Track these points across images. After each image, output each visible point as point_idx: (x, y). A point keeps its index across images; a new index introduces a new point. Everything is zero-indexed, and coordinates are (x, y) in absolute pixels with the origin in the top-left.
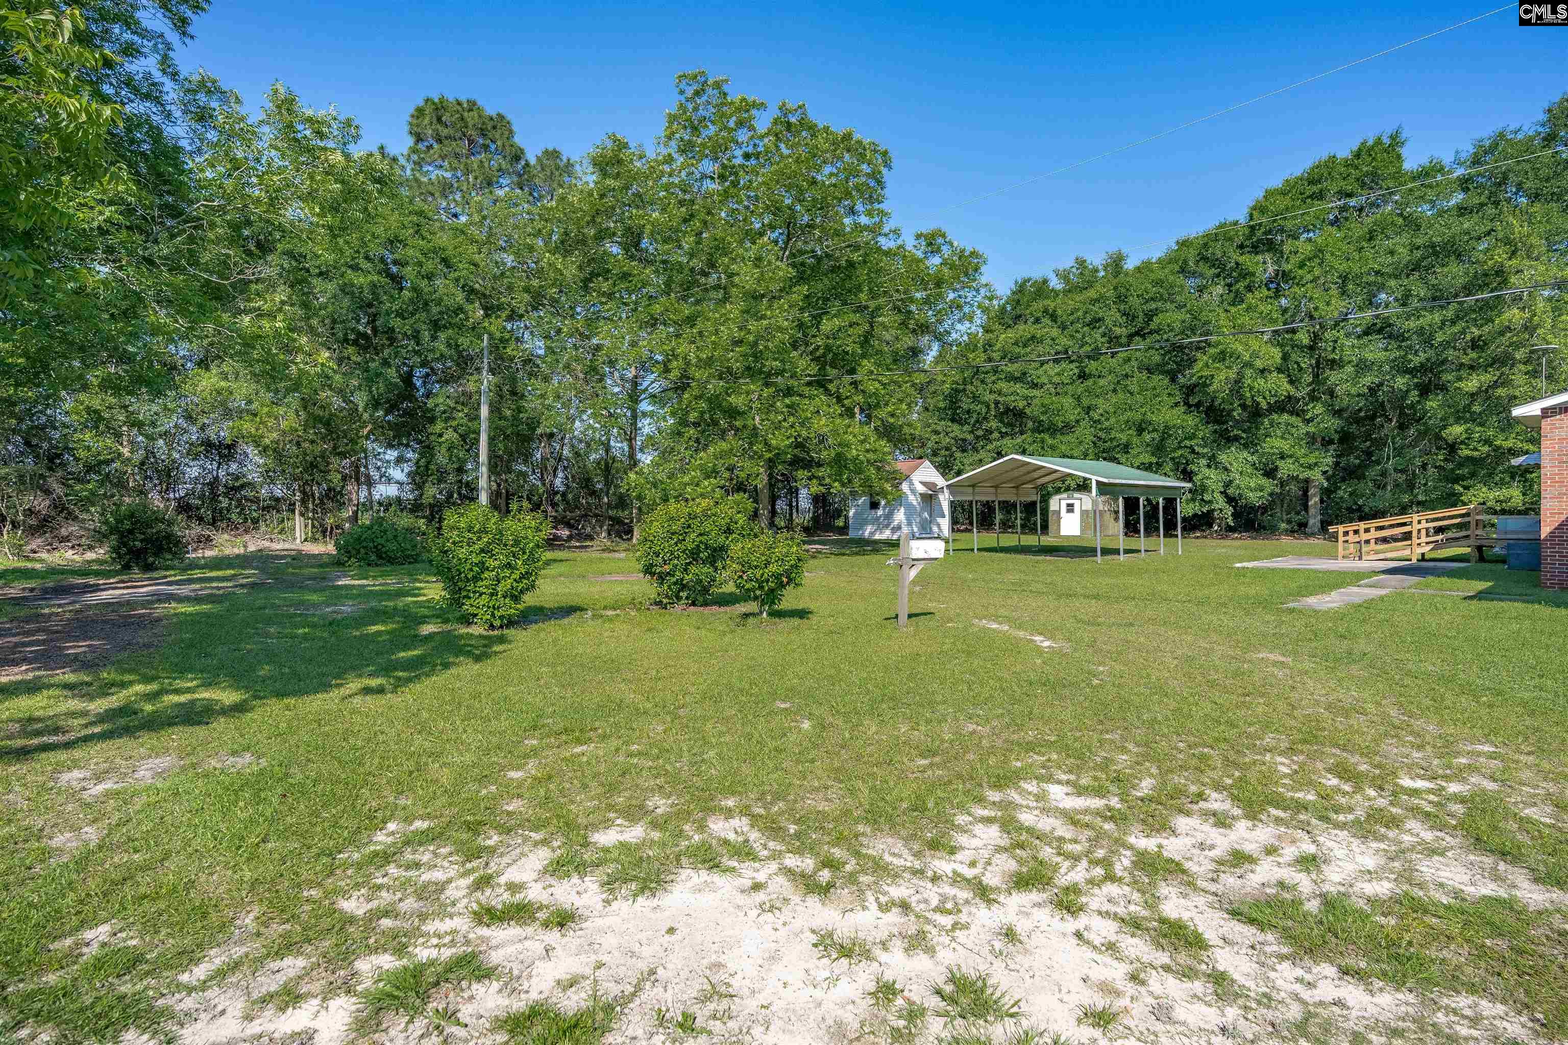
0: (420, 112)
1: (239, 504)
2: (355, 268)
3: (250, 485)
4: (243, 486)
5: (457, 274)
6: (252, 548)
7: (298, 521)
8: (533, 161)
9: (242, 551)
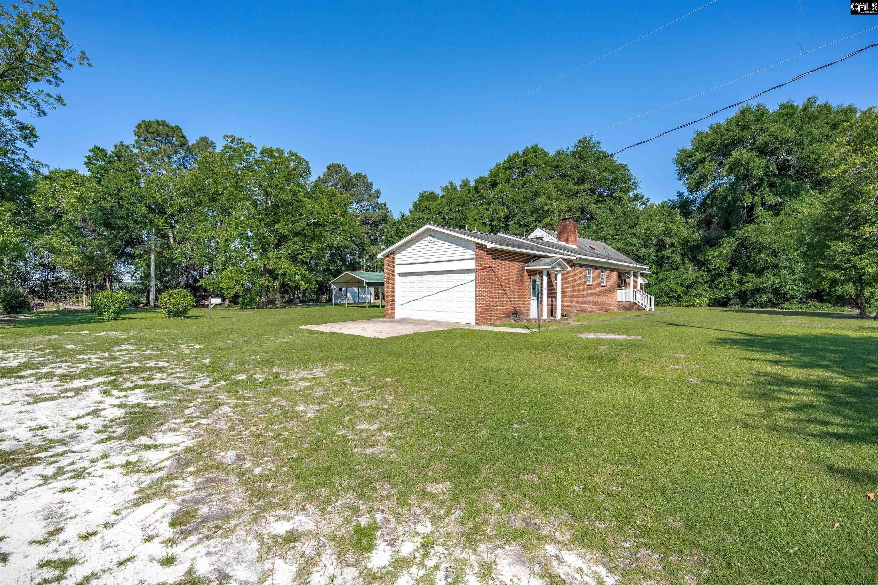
0: (139, 126)
1: (58, 290)
2: (105, 199)
3: (63, 282)
4: (60, 283)
5: (145, 202)
6: (62, 308)
7: (85, 297)
8: (190, 145)
9: (57, 309)
